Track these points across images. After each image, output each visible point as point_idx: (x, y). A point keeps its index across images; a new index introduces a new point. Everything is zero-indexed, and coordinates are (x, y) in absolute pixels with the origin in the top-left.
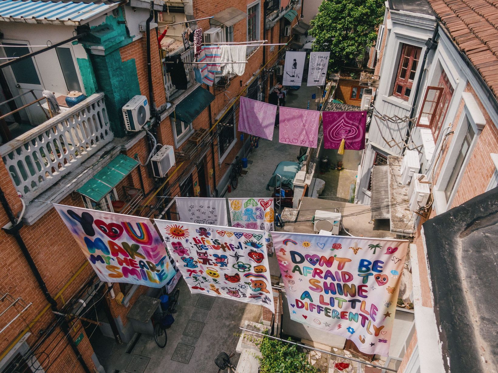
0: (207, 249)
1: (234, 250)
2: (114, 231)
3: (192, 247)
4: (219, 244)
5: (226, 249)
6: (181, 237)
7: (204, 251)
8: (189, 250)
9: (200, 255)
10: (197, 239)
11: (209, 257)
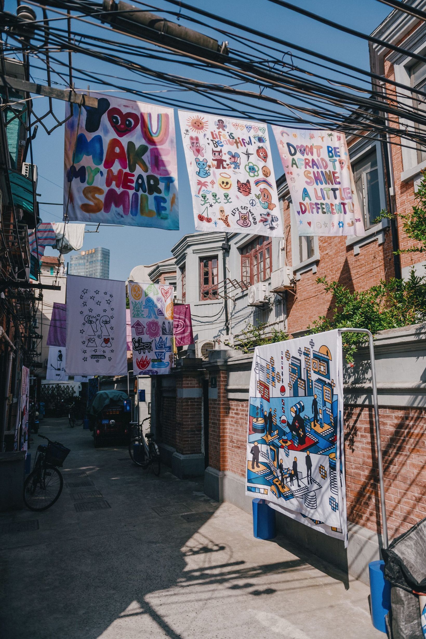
0: (222, 146)
1: (245, 146)
2: (127, 123)
3: (209, 144)
4: (233, 138)
5: (239, 144)
6: (200, 131)
7: (218, 149)
8: (204, 149)
9: (215, 154)
10: (214, 133)
11: (224, 158)
